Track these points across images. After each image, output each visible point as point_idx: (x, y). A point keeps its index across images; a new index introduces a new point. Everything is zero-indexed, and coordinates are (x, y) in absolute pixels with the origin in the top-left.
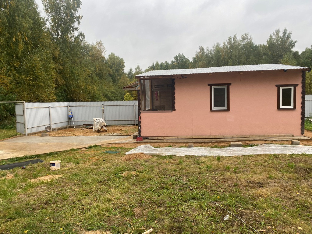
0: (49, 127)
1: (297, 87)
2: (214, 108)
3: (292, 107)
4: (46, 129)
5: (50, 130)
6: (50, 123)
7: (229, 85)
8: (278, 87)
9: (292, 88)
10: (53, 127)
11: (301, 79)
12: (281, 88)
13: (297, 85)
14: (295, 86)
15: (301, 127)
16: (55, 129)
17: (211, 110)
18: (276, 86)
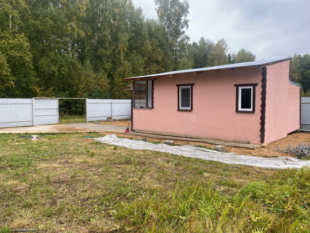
0: (111, 118)
1: (256, 87)
2: (181, 108)
3: (251, 110)
4: (107, 119)
5: (111, 120)
6: (112, 115)
7: (192, 85)
8: (237, 86)
9: (252, 88)
10: (114, 118)
11: (261, 77)
12: (240, 89)
13: (257, 84)
14: (255, 85)
15: (260, 133)
16: (115, 120)
17: (179, 110)
18: (235, 85)
